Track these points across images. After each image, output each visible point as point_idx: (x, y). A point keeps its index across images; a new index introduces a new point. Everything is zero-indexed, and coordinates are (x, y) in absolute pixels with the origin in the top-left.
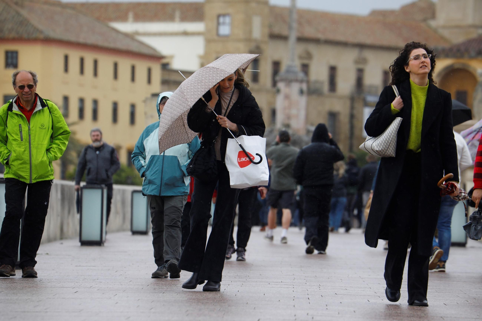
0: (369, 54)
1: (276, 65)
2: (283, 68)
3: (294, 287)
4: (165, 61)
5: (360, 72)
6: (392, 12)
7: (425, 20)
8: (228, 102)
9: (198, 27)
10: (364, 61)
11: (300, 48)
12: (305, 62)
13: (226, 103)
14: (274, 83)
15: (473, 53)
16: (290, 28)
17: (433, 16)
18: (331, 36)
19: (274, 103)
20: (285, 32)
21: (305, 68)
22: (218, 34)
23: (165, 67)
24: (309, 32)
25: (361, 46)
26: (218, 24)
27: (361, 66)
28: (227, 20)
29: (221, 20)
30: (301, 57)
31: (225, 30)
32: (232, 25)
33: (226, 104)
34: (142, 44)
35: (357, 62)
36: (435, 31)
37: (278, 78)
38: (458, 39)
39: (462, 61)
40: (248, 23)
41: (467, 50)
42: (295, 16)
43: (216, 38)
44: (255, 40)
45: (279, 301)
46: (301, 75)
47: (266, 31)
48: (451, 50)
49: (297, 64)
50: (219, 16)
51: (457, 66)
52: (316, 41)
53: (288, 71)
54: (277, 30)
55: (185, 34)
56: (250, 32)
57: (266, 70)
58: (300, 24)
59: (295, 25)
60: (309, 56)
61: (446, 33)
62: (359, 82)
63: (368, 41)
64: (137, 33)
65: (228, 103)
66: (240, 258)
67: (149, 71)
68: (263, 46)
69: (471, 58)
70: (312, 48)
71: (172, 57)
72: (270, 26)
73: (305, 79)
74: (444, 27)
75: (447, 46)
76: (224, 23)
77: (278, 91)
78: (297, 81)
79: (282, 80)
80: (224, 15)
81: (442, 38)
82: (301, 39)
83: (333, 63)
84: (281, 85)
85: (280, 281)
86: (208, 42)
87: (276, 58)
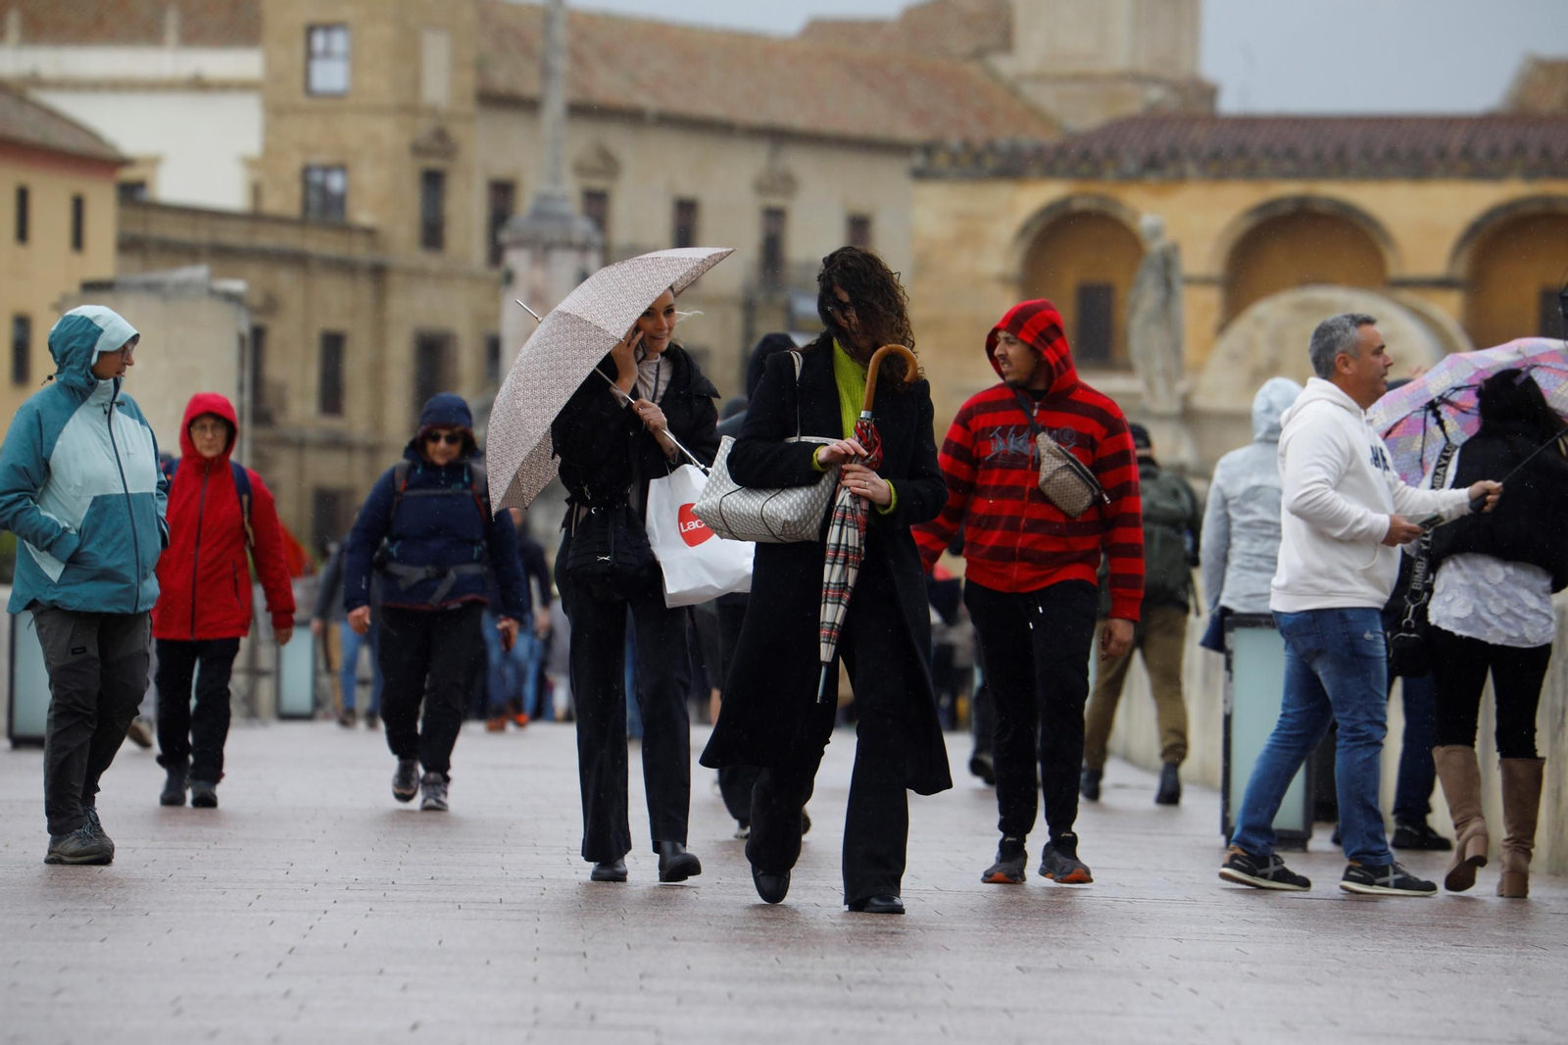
0: (800, 163)
1: (502, 193)
2: (525, 203)
3: (539, 916)
4: (129, 174)
5: (775, 217)
6: (876, 26)
7: (979, 54)
8: (652, 385)
9: (243, 63)
10: (787, 183)
11: (581, 140)
12: (598, 184)
13: (650, 389)
14: (496, 254)
15: (1131, 165)
16: (546, 73)
17: (1006, 44)
18: (679, 102)
19: (496, 316)
20: (529, 87)
21: (596, 203)
22: (308, 90)
23: (131, 194)
24: (609, 86)
25: (778, 136)
26: (310, 55)
27: (775, 201)
28: (339, 42)
29: (319, 41)
30: (580, 170)
31: (330, 75)
32: (353, 58)
33: (648, 391)
34: (52, 114)
35: (761, 187)
36: (1013, 91)
37: (505, 236)
38: (1085, 116)
39: (1096, 188)
40: (408, 52)
41: (1112, 154)
42: (561, 34)
43: (302, 100)
44: (433, 111)
45: (488, 962)
46: (582, 227)
47: (469, 81)
48: (1061, 151)
49: (569, 191)
50: (310, 30)
51: (1079, 205)
52: (632, 117)
53: (539, 214)
54: (502, 79)
55: (199, 85)
56: (416, 83)
57: (467, 208)
58: (578, 59)
59: (561, 64)
60: (608, 164)
61: (1046, 98)
62: (772, 251)
63: (799, 119)
64: (36, 81)
65: (653, 390)
66: (432, 802)
67: (78, 205)
68: (457, 131)
69: (1127, 179)
70: (617, 139)
71: (154, 162)
72: (481, 66)
73: (597, 239)
74: (1039, 78)
75: (1049, 139)
76: (327, 54)
77: (509, 278)
78: (569, 245)
79: (520, 243)
80: (328, 28)
81: (1034, 112)
82: (581, 111)
83: (687, 189)
84: (517, 260)
85: (497, 897)
86: (276, 112)
87: (502, 169)
